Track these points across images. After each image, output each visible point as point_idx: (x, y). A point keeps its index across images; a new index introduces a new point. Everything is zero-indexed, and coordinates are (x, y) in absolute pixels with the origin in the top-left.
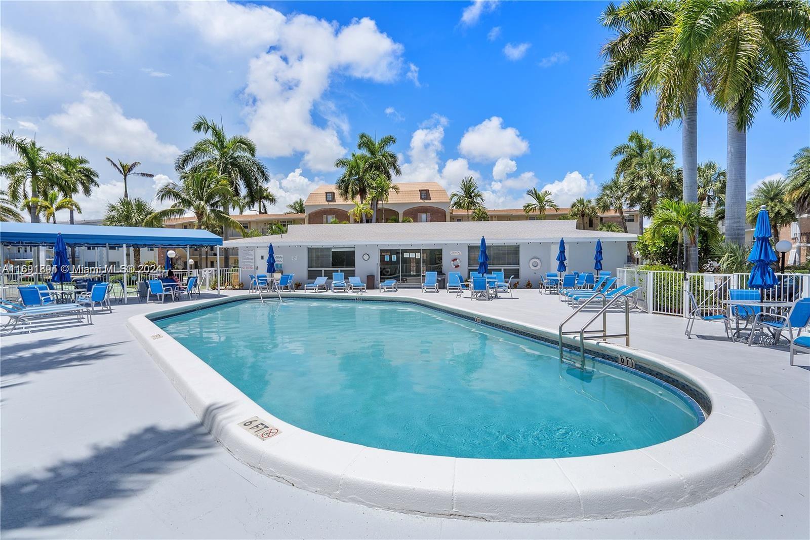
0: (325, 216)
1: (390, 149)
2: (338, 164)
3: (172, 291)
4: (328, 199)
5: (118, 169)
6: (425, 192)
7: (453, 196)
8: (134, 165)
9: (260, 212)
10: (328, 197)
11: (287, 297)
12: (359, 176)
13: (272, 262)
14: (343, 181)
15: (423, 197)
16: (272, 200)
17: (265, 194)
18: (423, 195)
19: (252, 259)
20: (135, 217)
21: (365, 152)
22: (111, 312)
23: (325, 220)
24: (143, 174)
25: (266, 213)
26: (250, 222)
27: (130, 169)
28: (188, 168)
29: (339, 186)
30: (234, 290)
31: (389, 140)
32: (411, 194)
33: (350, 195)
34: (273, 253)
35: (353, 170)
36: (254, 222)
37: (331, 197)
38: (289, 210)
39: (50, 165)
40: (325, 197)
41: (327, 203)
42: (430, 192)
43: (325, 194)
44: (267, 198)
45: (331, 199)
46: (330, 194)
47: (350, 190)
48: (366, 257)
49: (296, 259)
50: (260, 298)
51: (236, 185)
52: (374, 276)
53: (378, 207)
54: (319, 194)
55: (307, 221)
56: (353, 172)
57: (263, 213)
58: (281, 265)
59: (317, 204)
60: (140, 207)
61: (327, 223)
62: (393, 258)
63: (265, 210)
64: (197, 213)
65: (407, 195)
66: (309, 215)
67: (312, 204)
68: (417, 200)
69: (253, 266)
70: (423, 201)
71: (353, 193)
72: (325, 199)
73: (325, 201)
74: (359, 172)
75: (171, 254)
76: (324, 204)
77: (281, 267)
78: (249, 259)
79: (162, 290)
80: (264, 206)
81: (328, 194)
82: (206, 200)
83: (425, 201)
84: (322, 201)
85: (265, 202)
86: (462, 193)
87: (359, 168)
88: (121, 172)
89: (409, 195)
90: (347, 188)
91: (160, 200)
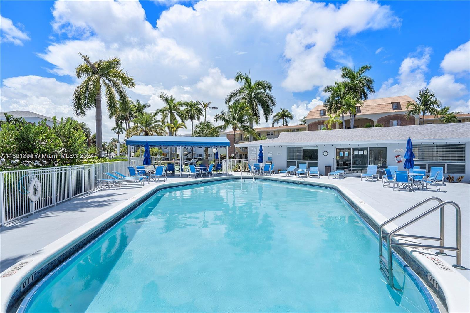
0: (319, 126)
1: (367, 75)
2: (325, 90)
3: (201, 172)
4: (321, 114)
5: (202, 106)
6: (396, 104)
7: (410, 105)
8: (209, 103)
9: (283, 125)
10: (321, 113)
11: (260, 179)
12: (340, 97)
13: (261, 156)
14: (328, 102)
15: (394, 108)
16: (291, 117)
17: (286, 114)
18: (395, 106)
19: (255, 154)
20: (205, 131)
21: (347, 80)
22: (165, 182)
23: (319, 128)
24: (213, 108)
25: (287, 125)
26: (274, 131)
27: (207, 106)
28: (231, 103)
29: (326, 105)
30: (245, 172)
31: (364, 69)
32: (385, 107)
33: (333, 111)
34: (262, 151)
35: (335, 93)
36: (277, 131)
37: (323, 113)
38: (300, 123)
39: (176, 107)
40: (319, 113)
41: (321, 117)
42: (401, 103)
43: (319, 111)
44: (287, 116)
45: (323, 114)
46: (323, 111)
47: (333, 107)
48: (325, 153)
49: (280, 154)
50: (252, 179)
51: (256, 110)
52: (331, 167)
53: (356, 117)
54: (315, 112)
55: (307, 129)
56: (335, 94)
57: (285, 126)
58: (271, 158)
59: (314, 118)
60: (209, 125)
61: (320, 130)
62: (345, 154)
63: (287, 123)
64: (233, 128)
65: (380, 107)
66: (309, 125)
67: (310, 118)
68: (390, 110)
69: (256, 158)
70: (394, 111)
71: (335, 109)
72: (319, 114)
73: (319, 116)
74: (341, 94)
75: (214, 151)
76: (318, 117)
77: (271, 159)
78: (253, 154)
79: (195, 171)
80: (286, 121)
81: (321, 111)
82: (237, 120)
83: (396, 111)
84: (318, 116)
85: (287, 119)
86: (418, 102)
87: (340, 91)
88: (203, 107)
89: (383, 107)
90: (331, 106)
91: (216, 121)
